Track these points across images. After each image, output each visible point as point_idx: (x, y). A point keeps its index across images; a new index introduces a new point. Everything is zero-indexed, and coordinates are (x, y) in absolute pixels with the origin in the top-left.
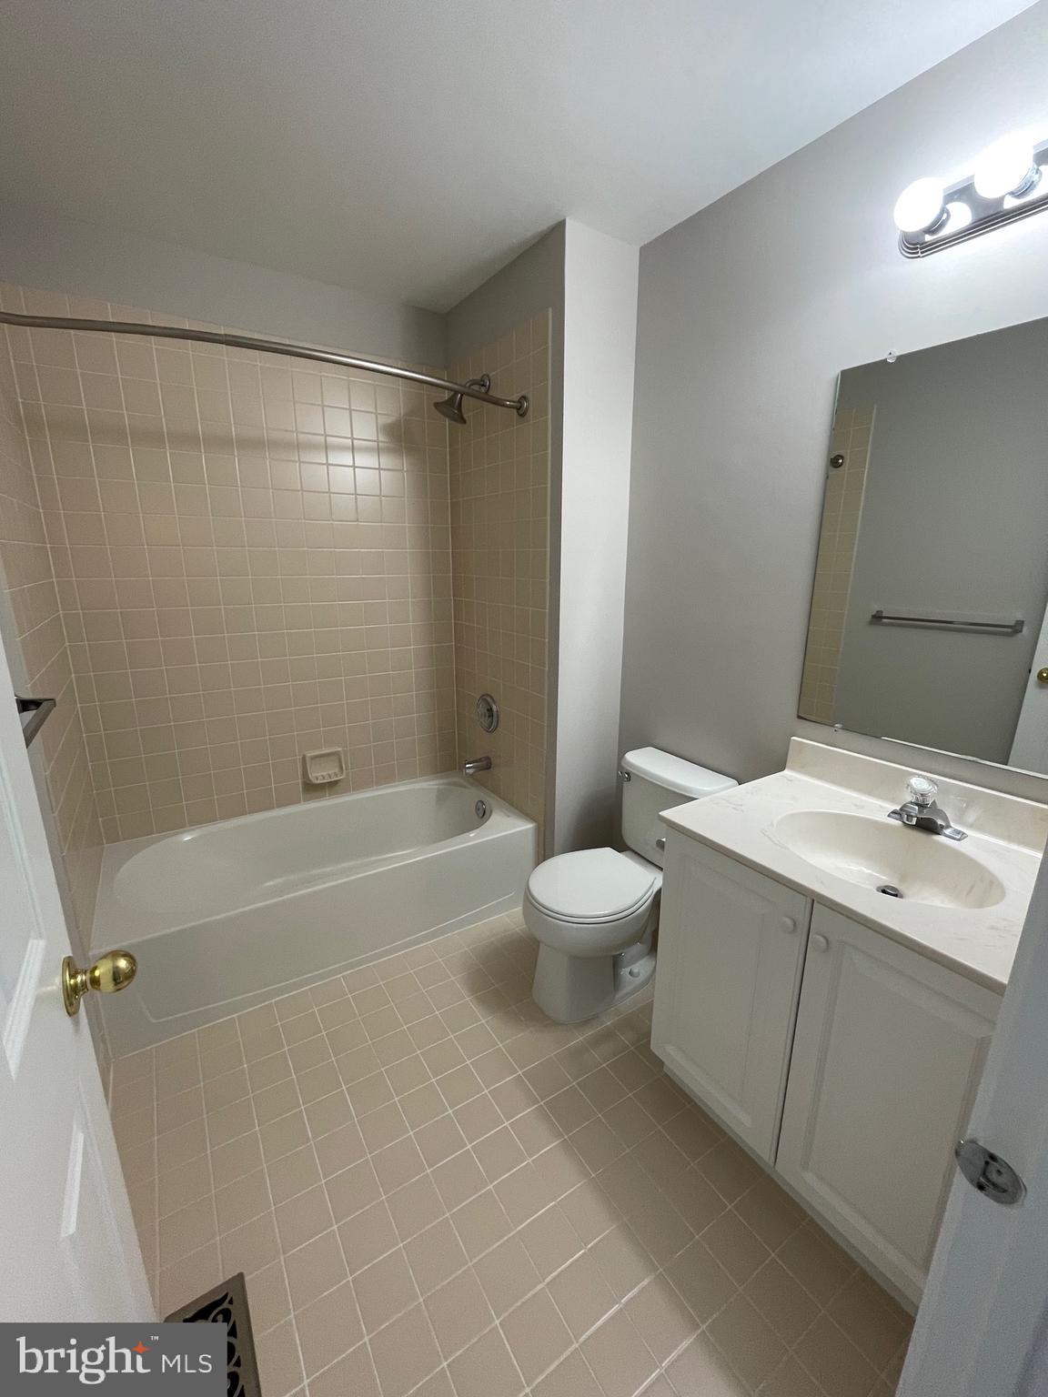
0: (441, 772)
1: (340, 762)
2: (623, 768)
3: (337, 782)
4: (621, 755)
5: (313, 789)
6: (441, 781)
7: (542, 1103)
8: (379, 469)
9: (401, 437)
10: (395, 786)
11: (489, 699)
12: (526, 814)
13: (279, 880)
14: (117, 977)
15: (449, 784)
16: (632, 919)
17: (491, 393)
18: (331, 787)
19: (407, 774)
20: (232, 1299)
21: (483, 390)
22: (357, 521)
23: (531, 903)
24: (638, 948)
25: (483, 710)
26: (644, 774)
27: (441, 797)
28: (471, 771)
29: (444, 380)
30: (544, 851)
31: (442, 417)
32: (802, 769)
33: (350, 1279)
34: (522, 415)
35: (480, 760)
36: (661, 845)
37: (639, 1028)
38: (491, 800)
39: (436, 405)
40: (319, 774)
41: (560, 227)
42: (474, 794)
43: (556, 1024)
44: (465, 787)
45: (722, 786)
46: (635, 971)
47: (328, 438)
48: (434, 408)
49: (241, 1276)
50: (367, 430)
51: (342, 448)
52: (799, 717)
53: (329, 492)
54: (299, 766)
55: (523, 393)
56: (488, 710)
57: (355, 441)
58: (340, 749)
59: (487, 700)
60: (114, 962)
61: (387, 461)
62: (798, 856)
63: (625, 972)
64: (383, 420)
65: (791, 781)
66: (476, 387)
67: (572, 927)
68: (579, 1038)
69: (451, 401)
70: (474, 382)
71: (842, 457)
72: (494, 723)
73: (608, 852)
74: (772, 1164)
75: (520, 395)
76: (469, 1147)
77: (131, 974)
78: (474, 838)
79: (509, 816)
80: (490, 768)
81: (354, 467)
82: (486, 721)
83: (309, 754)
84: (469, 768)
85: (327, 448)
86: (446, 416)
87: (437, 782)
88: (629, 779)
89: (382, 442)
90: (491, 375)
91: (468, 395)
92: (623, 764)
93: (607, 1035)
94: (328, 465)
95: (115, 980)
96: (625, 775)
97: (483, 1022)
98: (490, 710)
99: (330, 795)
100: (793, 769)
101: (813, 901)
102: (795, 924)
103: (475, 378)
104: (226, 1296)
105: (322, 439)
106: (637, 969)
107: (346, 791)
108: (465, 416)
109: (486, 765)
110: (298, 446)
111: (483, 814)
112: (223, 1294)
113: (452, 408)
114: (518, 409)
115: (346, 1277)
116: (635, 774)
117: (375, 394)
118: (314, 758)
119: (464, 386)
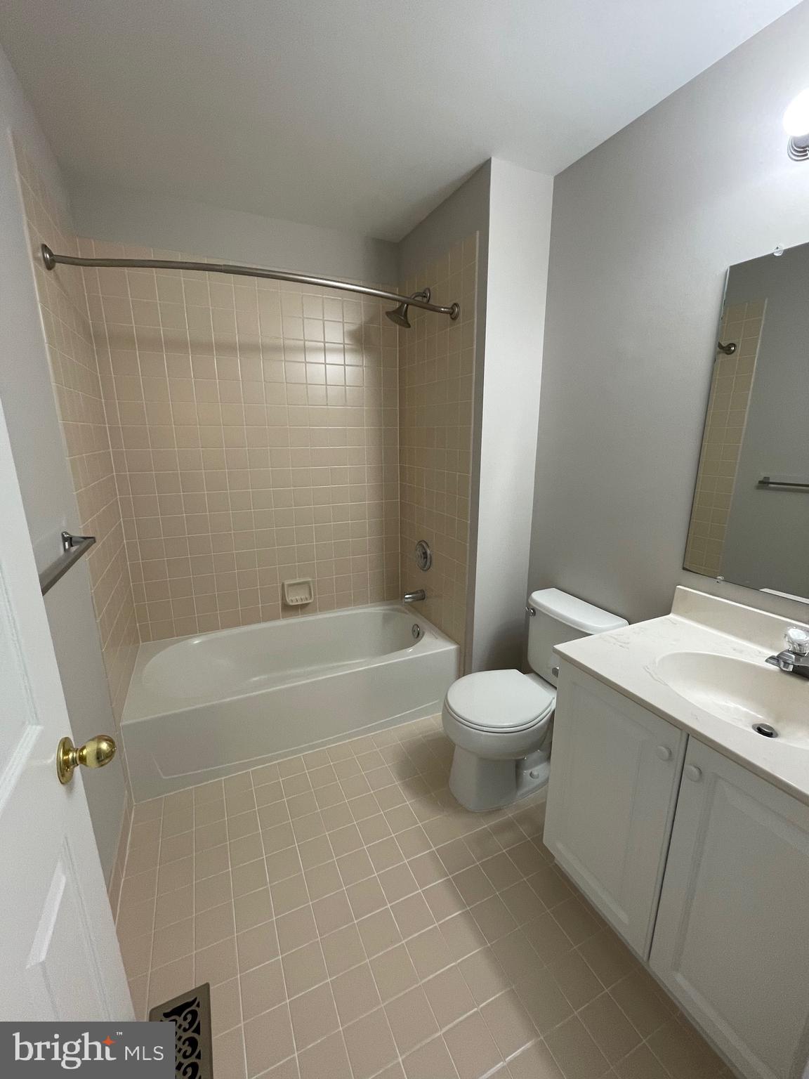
0: (387, 600)
1: (310, 589)
2: (530, 605)
3: (307, 604)
4: (529, 594)
5: (289, 609)
6: (386, 607)
7: (450, 877)
8: (345, 365)
9: (362, 340)
10: (349, 610)
11: (425, 545)
12: (449, 637)
13: (263, 677)
14: (100, 757)
15: (393, 610)
16: (533, 731)
17: (432, 302)
18: (301, 608)
19: (358, 600)
20: (199, 1003)
21: (425, 300)
22: (327, 405)
23: (448, 711)
24: (538, 754)
25: (419, 553)
26: (547, 611)
27: (386, 619)
28: (409, 600)
29: (396, 295)
30: (464, 668)
31: (393, 323)
32: (685, 614)
33: (288, 1001)
34: (454, 319)
35: (416, 592)
36: (555, 672)
37: (534, 821)
38: (424, 625)
39: (388, 314)
40: (294, 598)
41: (487, 164)
42: (413, 619)
43: (467, 811)
44: (406, 613)
45: (615, 624)
46: (535, 773)
47: (306, 342)
48: (386, 317)
49: (207, 986)
50: (336, 334)
51: (316, 350)
52: (684, 569)
53: (307, 384)
54: (280, 589)
55: (454, 302)
56: (424, 553)
57: (326, 345)
58: (310, 580)
59: (423, 545)
60: (98, 745)
61: (350, 359)
62: (676, 693)
63: (526, 773)
64: (349, 327)
65: (675, 624)
66: (419, 299)
67: (479, 734)
68: (486, 825)
69: (398, 311)
70: (418, 295)
71: (734, 345)
72: (428, 563)
73: (514, 673)
74: (645, 958)
75: (452, 303)
76: (389, 905)
77: (110, 755)
78: (411, 653)
79: (437, 638)
80: (424, 599)
81: (325, 364)
82: (422, 561)
83: (286, 583)
84: (407, 598)
85: (304, 350)
86: (396, 323)
87: (382, 608)
88: (534, 613)
89: (348, 344)
90: (431, 289)
91: (412, 304)
92: (530, 602)
93: (508, 826)
94: (306, 363)
95: (98, 758)
96: (533, 611)
97: (409, 802)
98: (425, 553)
99: (302, 614)
100: (678, 613)
101: (689, 735)
102: (670, 753)
103: (419, 291)
104: (196, 999)
105: (302, 342)
106: (536, 772)
107: (314, 611)
108: (410, 323)
109: (421, 596)
110: (284, 349)
111: (418, 635)
112: (193, 999)
113: (399, 316)
114: (451, 314)
115: (284, 999)
116: (540, 611)
117: (343, 307)
118: (290, 585)
119: (410, 298)
